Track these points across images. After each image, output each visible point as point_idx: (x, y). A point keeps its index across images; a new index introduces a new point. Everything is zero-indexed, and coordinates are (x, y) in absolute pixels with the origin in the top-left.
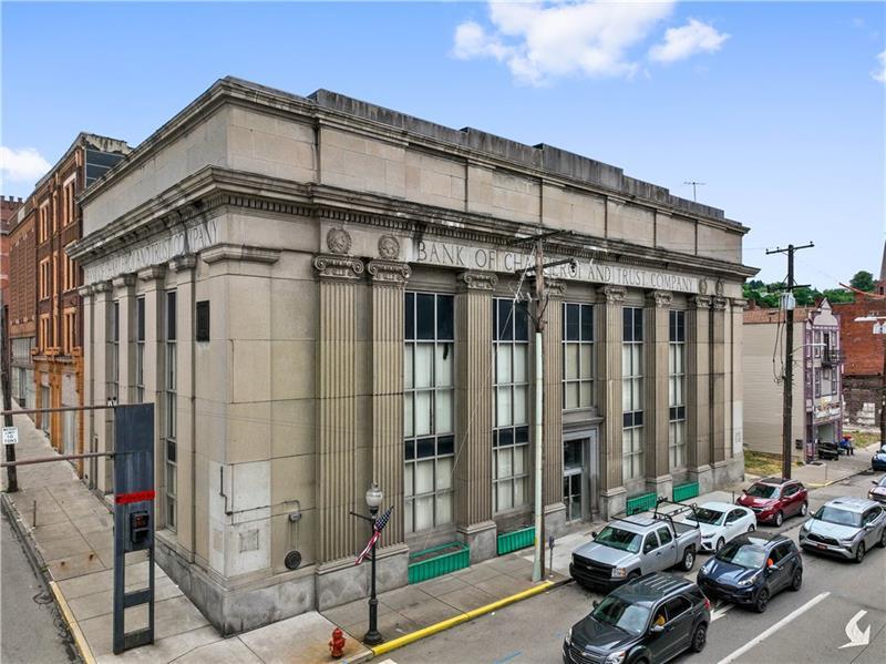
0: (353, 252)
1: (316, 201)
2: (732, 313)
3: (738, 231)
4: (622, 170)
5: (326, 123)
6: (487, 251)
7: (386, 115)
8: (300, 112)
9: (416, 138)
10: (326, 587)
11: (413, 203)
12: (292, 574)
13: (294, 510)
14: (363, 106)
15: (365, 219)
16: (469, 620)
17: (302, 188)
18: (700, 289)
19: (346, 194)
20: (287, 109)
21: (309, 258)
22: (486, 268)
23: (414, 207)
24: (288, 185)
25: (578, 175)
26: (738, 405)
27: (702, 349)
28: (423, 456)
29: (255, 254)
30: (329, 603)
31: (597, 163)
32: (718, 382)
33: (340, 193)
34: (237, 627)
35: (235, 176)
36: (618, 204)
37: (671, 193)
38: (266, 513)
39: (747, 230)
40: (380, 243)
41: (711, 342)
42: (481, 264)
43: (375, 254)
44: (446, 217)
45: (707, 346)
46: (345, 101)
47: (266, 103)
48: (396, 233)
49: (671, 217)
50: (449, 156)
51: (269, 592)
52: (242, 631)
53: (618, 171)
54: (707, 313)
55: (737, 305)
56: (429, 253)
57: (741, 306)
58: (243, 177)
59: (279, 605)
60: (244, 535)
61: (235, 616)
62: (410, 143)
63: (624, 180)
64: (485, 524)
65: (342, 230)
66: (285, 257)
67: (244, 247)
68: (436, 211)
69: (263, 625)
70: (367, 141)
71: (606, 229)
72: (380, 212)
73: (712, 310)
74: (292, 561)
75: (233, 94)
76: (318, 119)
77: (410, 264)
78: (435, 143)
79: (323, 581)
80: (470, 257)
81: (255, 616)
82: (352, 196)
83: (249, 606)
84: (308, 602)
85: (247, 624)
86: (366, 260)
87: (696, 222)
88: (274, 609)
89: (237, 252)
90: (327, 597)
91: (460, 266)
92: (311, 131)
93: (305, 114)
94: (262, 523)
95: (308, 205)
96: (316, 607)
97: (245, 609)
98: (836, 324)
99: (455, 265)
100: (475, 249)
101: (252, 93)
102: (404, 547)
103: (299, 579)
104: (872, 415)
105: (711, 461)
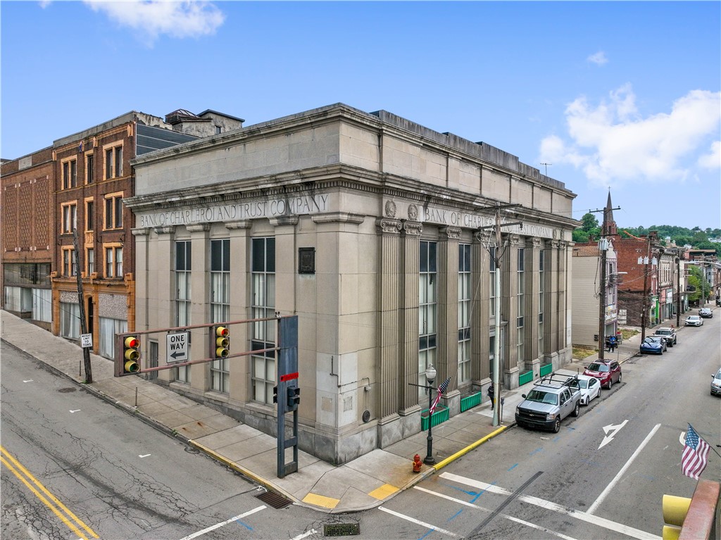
0: (397, 217)
1: (386, 184)
2: (567, 251)
3: (570, 196)
4: (518, 158)
5: (387, 132)
6: (456, 213)
7: (412, 126)
8: (374, 126)
9: (427, 141)
10: (385, 433)
11: (430, 184)
12: (366, 425)
13: (366, 384)
14: (402, 120)
15: (403, 194)
16: (473, 449)
17: (380, 176)
18: (553, 235)
19: (401, 180)
20: (368, 124)
21: (374, 219)
22: (456, 225)
23: (430, 187)
24: (373, 175)
25: (498, 162)
26: (569, 312)
27: (554, 274)
28: (423, 348)
29: (354, 218)
30: (386, 444)
31: (507, 154)
32: (561, 296)
33: (398, 179)
34: (343, 460)
35: (351, 169)
36: (516, 180)
37: (540, 173)
38: (355, 386)
39: (576, 196)
40: (409, 209)
41: (558, 271)
42: (454, 222)
43: (406, 217)
44: (443, 193)
45: (556, 273)
46: (394, 117)
47: (359, 121)
48: (416, 203)
49: (541, 188)
50: (439, 151)
51: (357, 437)
52: (346, 462)
53: (516, 158)
54: (556, 251)
55: (570, 246)
56: (430, 215)
57: (572, 246)
58: (354, 170)
59: (362, 446)
60: (346, 400)
61: (343, 452)
62: (424, 144)
63: (519, 165)
64: (455, 392)
65: (392, 202)
66: (366, 219)
67: (349, 214)
68: (440, 189)
69: (355, 458)
70: (404, 143)
71: (510, 197)
72: (414, 190)
73: (558, 250)
74: (365, 418)
75: (345, 115)
76: (383, 130)
77: (423, 223)
78: (435, 144)
79: (384, 429)
80: (449, 217)
81: (351, 453)
82: (404, 180)
83: (349, 446)
84: (374, 444)
85: (347, 458)
86: (402, 221)
87: (552, 191)
88: (359, 448)
89: (345, 217)
90: (385, 440)
91: (444, 223)
92: (377, 137)
93: (376, 127)
94: (354, 392)
95: (380, 187)
96: (379, 446)
97: (347, 449)
98: (615, 257)
99: (442, 223)
100: (451, 212)
101: (353, 114)
102: (418, 407)
103: (370, 429)
104: (625, 318)
105: (557, 350)
